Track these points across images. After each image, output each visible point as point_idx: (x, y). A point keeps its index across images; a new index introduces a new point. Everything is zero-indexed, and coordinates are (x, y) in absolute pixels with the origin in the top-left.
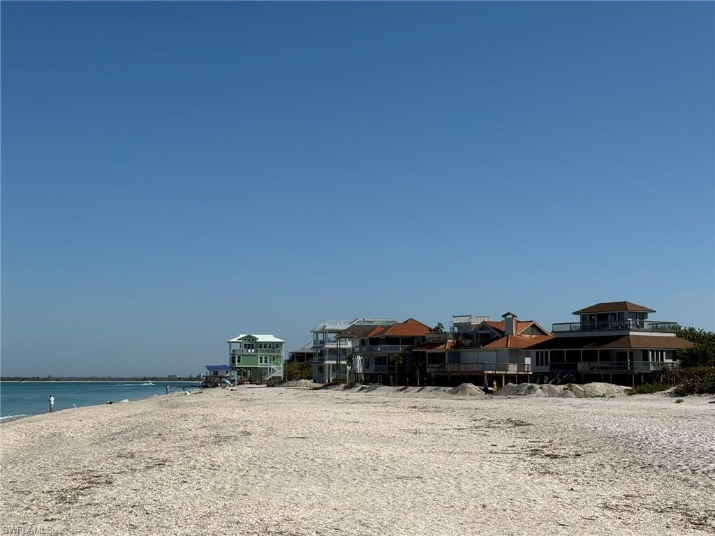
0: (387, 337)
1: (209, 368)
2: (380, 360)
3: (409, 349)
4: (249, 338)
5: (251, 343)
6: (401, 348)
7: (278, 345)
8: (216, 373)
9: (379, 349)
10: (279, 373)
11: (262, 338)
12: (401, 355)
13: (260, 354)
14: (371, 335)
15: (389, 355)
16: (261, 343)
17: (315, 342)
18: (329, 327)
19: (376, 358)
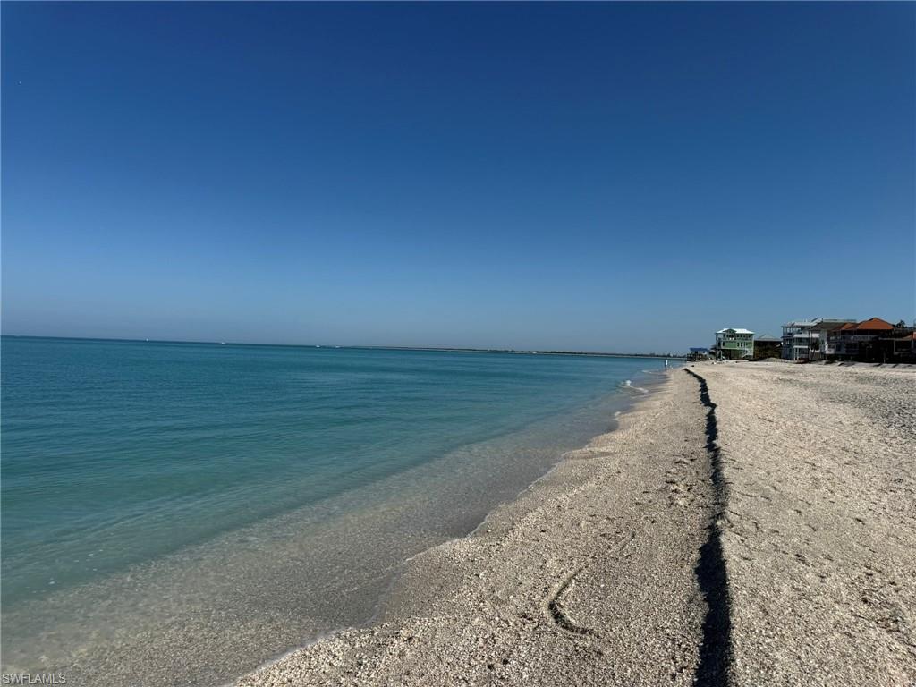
0: (858, 330)
1: (692, 349)
2: (850, 346)
3: (877, 338)
4: (730, 331)
5: (731, 334)
6: (869, 338)
7: (750, 335)
8: (696, 352)
9: (852, 338)
10: (751, 353)
11: (739, 331)
12: (869, 342)
13: (737, 341)
14: (843, 329)
15: (860, 342)
16: (738, 334)
17: (784, 334)
18: (796, 324)
19: (847, 344)
